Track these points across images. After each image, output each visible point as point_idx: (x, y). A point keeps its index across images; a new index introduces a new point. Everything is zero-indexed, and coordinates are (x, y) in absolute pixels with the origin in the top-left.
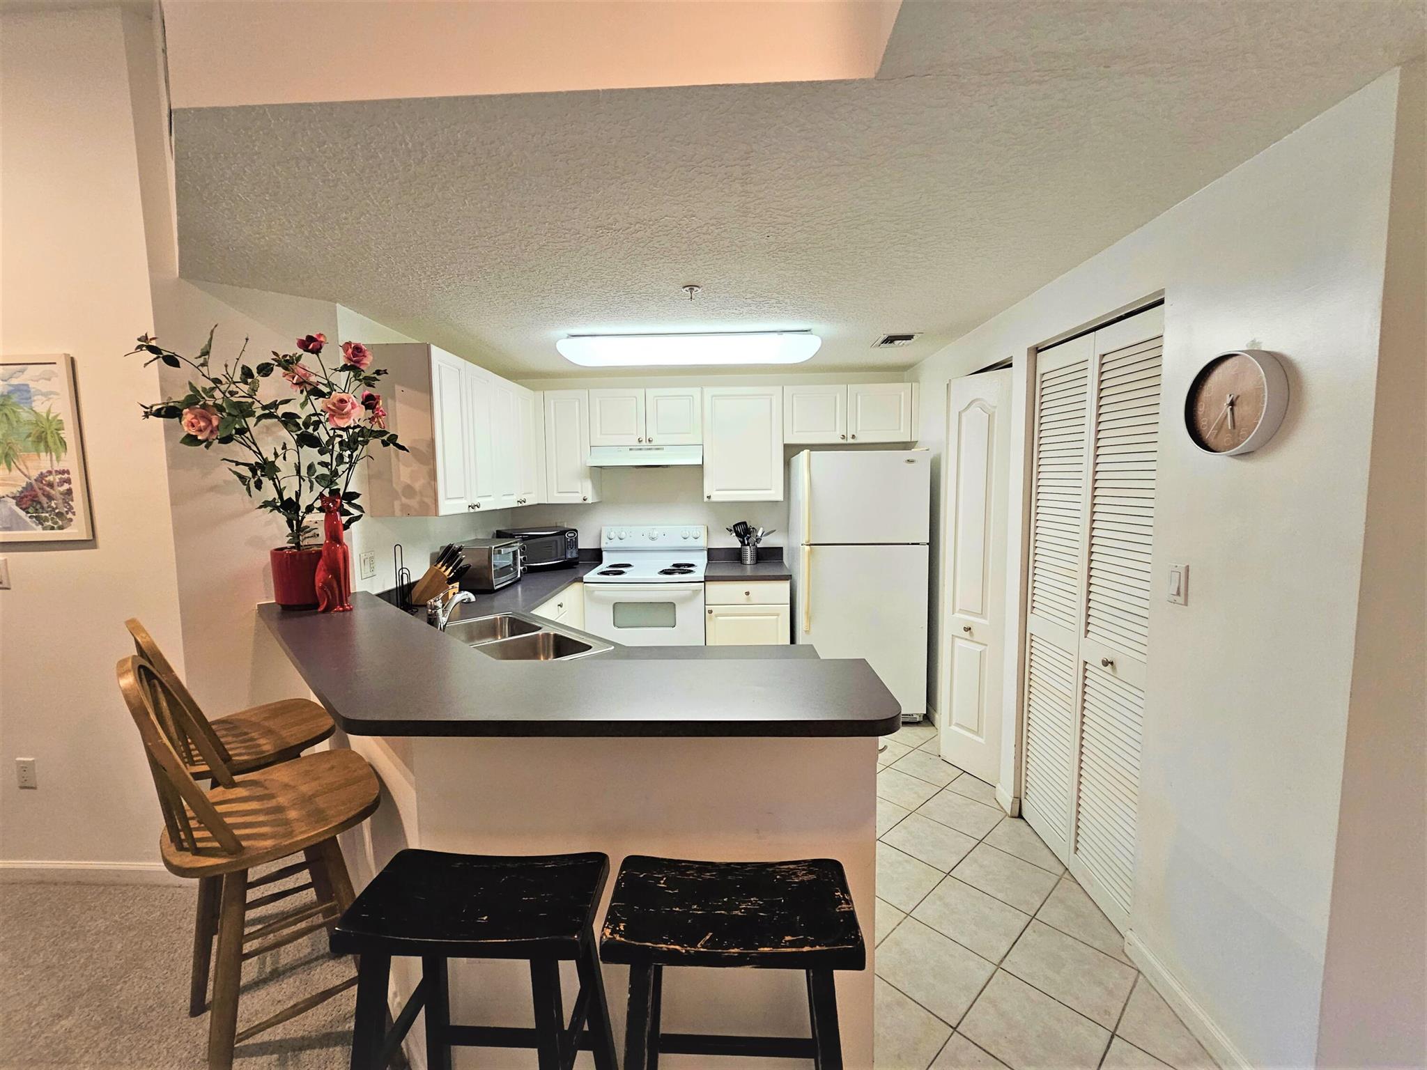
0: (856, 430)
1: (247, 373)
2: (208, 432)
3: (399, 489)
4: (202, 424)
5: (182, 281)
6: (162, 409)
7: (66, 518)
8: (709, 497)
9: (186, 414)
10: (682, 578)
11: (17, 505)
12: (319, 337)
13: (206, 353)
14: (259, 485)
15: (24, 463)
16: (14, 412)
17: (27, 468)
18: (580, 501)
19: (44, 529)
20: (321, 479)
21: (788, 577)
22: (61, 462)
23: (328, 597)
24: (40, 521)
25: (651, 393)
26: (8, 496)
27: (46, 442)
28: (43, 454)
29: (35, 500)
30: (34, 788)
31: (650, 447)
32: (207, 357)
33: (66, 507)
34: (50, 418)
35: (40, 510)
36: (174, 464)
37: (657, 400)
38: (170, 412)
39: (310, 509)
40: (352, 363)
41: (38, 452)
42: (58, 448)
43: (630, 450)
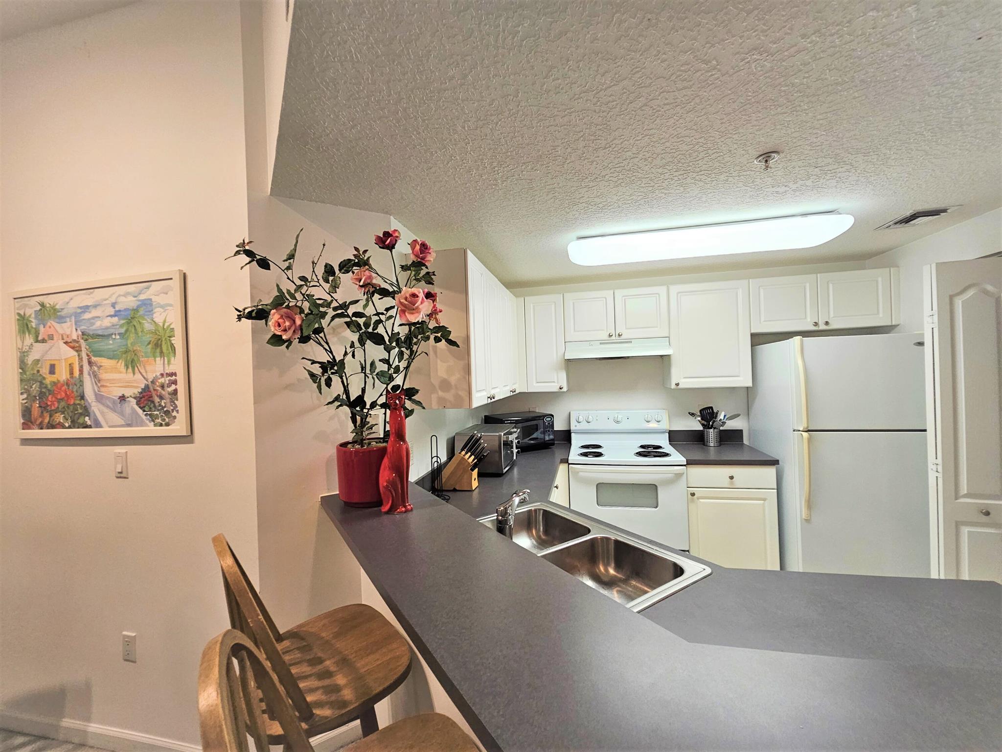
0: (829, 318)
1: (329, 271)
2: (291, 332)
3: (436, 382)
4: (287, 324)
5: (272, 197)
6: (253, 311)
7: (171, 415)
8: (677, 385)
9: (274, 315)
11: (137, 404)
12: (394, 233)
13: (291, 256)
14: (329, 383)
15: (144, 367)
16: (140, 323)
17: (146, 372)
18: (556, 389)
19: (155, 425)
20: (381, 375)
21: (774, 462)
22: (171, 366)
23: (393, 496)
24: (153, 418)
25: (619, 293)
26: (131, 396)
27: (161, 348)
28: (158, 359)
29: (150, 399)
30: (135, 662)
31: (619, 341)
32: (291, 261)
33: (172, 406)
34: (165, 327)
35: (153, 409)
36: (259, 363)
37: (625, 299)
38: (259, 314)
39: (373, 405)
40: (419, 260)
41: (155, 357)
42: (169, 353)
43: (601, 344)
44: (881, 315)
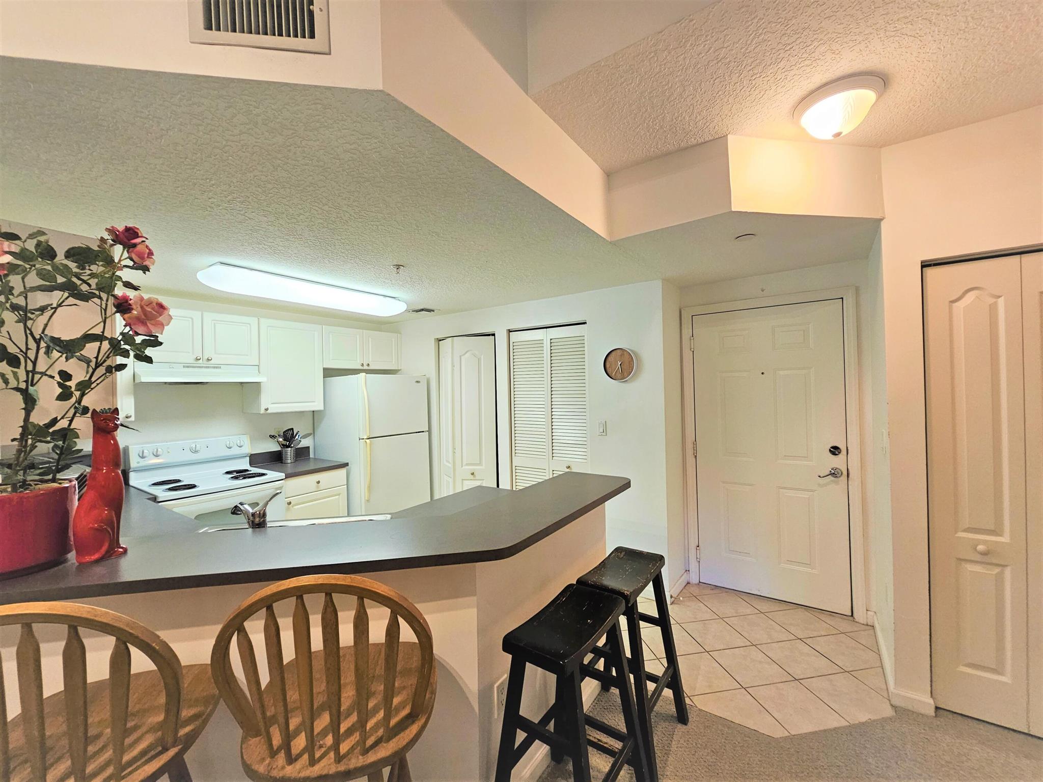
0: (369, 361)
8: (267, 410)
10: (263, 480)
21: (345, 465)
25: (209, 316)
31: (208, 365)
37: (214, 324)
43: (184, 367)
44: (394, 363)
